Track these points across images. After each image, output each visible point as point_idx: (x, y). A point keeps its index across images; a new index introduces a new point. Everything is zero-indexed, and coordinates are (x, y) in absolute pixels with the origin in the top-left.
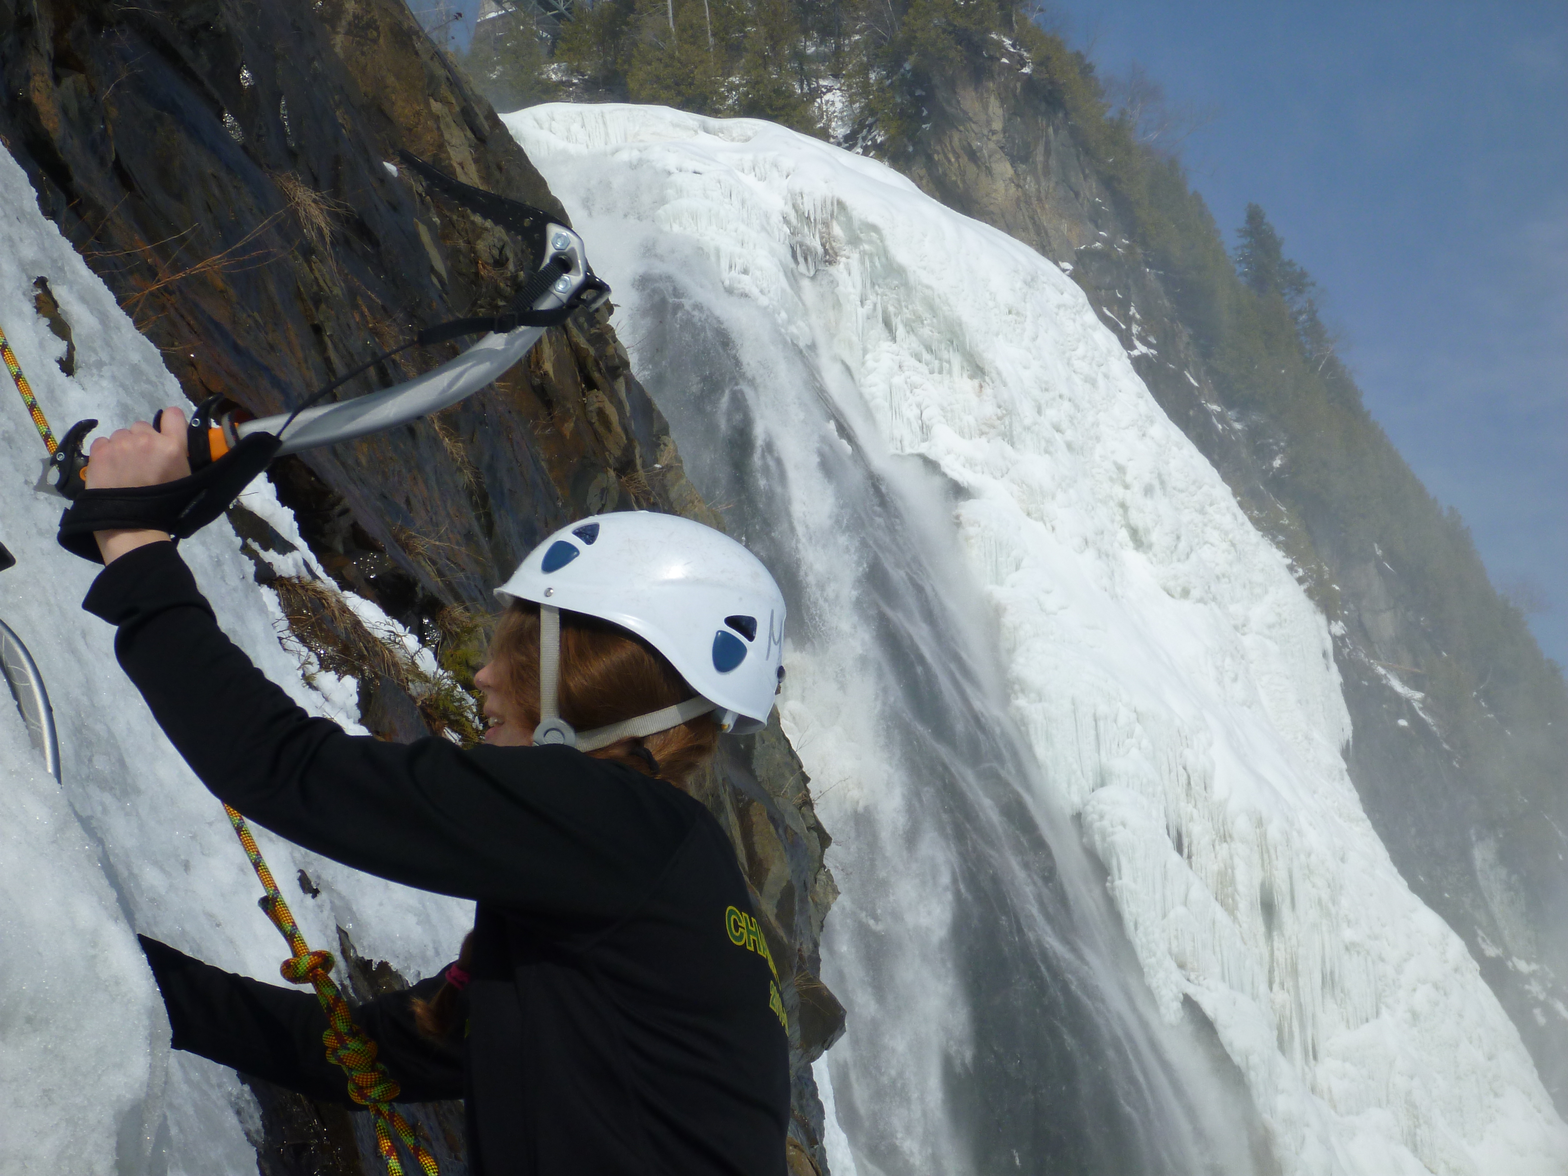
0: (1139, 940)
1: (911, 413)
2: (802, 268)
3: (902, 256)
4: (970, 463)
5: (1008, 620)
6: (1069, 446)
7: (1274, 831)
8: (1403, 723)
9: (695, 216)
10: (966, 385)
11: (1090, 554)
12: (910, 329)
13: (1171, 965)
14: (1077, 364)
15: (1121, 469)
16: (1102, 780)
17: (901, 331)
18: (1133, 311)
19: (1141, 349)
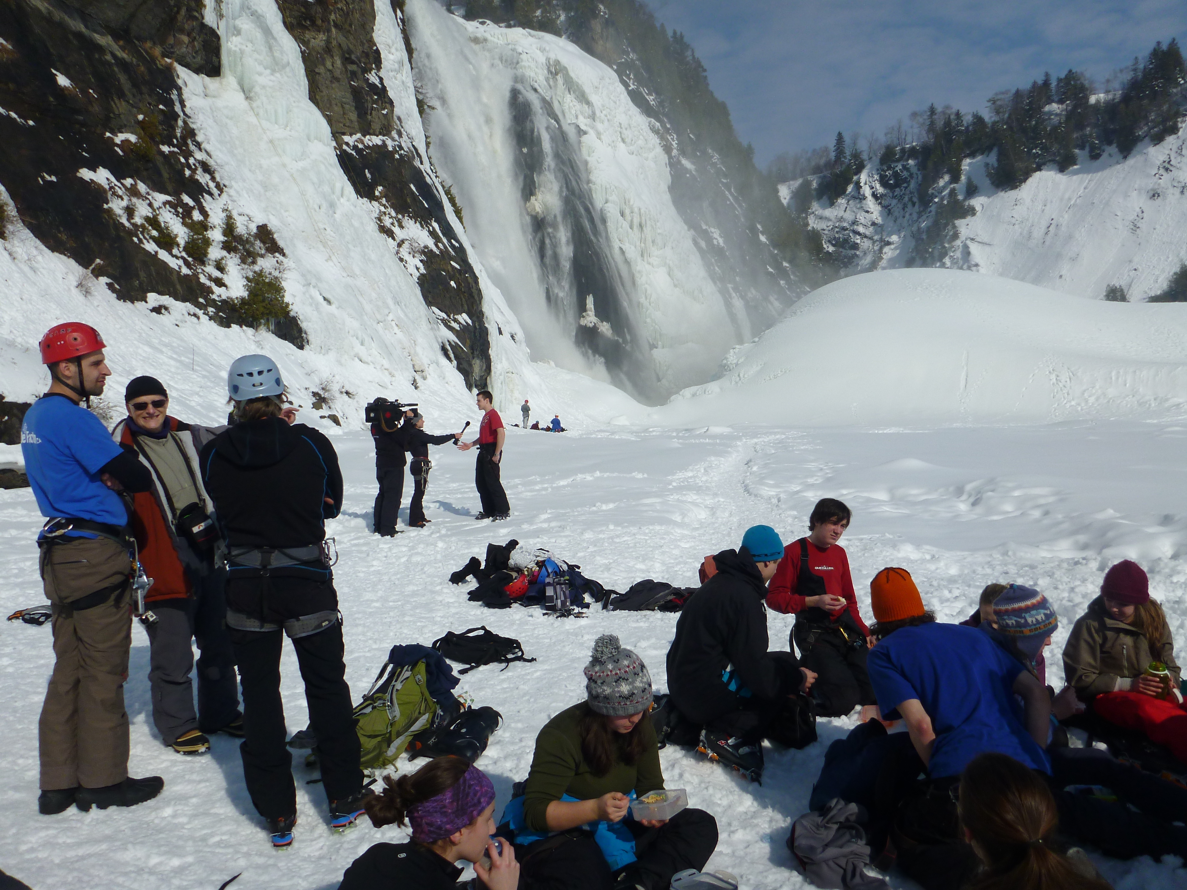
0: (611, 236)
1: (573, 112)
2: (550, 76)
3: (572, 74)
4: (586, 125)
5: (590, 165)
6: (608, 120)
7: (642, 211)
8: (688, 175)
9: (525, 67)
10: (586, 107)
11: (610, 147)
12: (574, 92)
13: (617, 240)
14: (612, 98)
15: (620, 124)
16: (606, 203)
17: (572, 93)
18: (632, 76)
19: (632, 87)
